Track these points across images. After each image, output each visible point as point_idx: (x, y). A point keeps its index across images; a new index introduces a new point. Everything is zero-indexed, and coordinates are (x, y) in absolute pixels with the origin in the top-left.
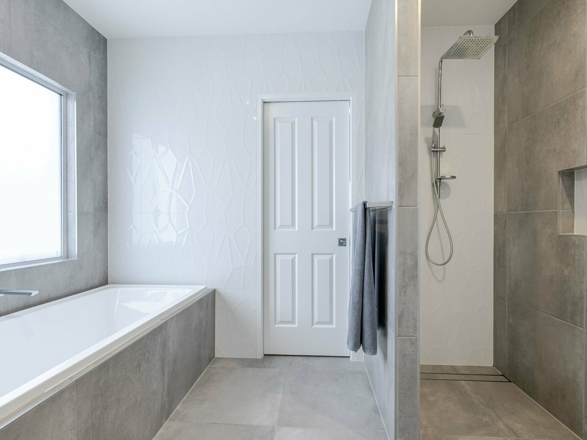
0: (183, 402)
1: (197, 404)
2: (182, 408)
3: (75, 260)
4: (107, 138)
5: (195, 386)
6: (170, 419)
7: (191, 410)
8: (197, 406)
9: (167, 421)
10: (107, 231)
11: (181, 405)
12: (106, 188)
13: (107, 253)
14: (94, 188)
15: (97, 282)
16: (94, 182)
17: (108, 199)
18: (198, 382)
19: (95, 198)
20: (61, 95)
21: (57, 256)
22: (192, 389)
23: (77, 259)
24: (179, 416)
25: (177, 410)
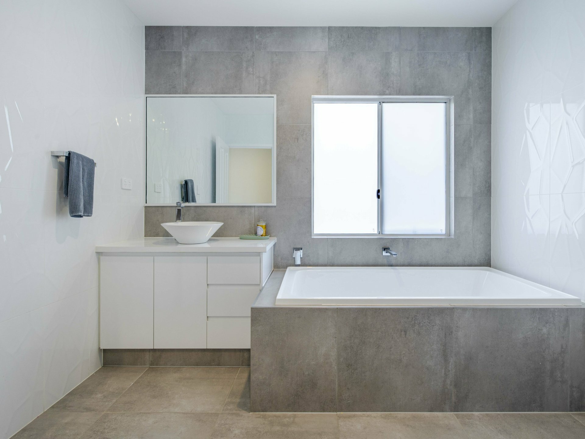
0: (487, 414)
1: (496, 428)
2: (479, 417)
3: (452, 238)
4: (491, 124)
5: (519, 414)
6: (458, 414)
7: (483, 426)
8: (492, 429)
9: (453, 413)
10: (490, 214)
11: (481, 414)
12: (489, 172)
13: (490, 236)
14: (473, 174)
15: (476, 262)
16: (473, 169)
17: (491, 183)
18: (529, 414)
19: (474, 184)
20: (446, 103)
21: (442, 233)
22: (511, 414)
23: (453, 237)
24: (467, 420)
25: (472, 414)
